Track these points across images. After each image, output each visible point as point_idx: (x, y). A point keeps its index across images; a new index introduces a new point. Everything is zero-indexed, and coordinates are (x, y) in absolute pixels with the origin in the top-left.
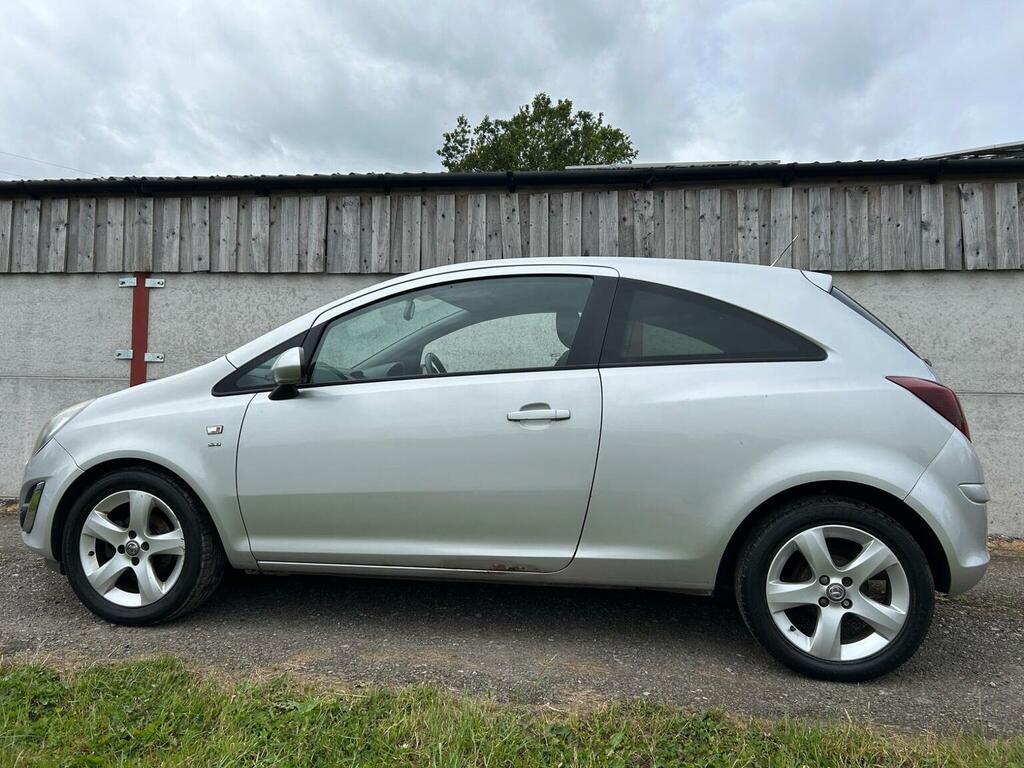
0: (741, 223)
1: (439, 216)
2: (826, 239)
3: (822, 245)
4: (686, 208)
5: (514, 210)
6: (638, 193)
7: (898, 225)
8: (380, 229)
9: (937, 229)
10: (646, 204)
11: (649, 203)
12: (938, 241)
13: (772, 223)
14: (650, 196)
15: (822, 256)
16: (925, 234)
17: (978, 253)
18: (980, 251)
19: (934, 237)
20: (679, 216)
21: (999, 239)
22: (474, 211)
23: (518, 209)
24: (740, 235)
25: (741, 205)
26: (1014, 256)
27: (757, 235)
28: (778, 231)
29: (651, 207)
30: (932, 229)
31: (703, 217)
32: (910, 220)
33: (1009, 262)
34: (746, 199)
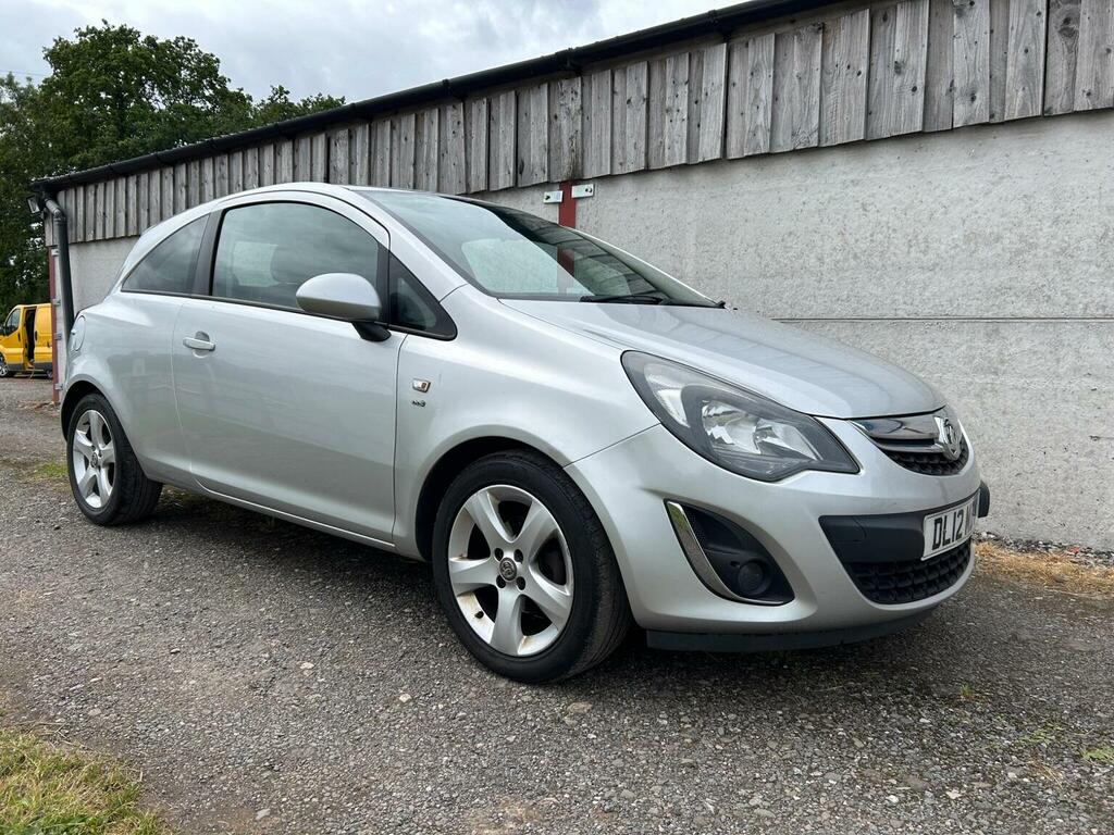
0: (668, 103)
1: (403, 140)
2: (765, 108)
3: (760, 119)
4: (613, 92)
5: (459, 123)
6: (565, 82)
7: (859, 73)
8: (362, 160)
9: (915, 70)
10: (574, 96)
11: (576, 93)
12: (914, 89)
13: (703, 96)
14: (577, 84)
15: (760, 134)
16: (897, 81)
17: (973, 99)
18: (978, 95)
19: (909, 84)
20: (606, 103)
21: (1010, 71)
22: (429, 128)
23: (462, 121)
24: (667, 119)
25: (669, 80)
26: (1032, 95)
27: (685, 117)
28: (710, 107)
29: (579, 97)
30: (907, 71)
31: (629, 101)
32: (881, 62)
33: (1024, 106)
34: (676, 69)
